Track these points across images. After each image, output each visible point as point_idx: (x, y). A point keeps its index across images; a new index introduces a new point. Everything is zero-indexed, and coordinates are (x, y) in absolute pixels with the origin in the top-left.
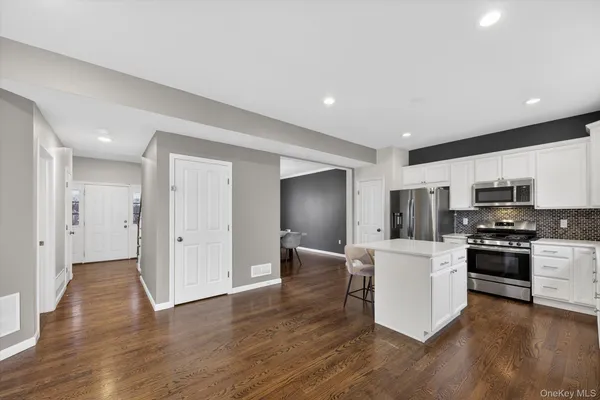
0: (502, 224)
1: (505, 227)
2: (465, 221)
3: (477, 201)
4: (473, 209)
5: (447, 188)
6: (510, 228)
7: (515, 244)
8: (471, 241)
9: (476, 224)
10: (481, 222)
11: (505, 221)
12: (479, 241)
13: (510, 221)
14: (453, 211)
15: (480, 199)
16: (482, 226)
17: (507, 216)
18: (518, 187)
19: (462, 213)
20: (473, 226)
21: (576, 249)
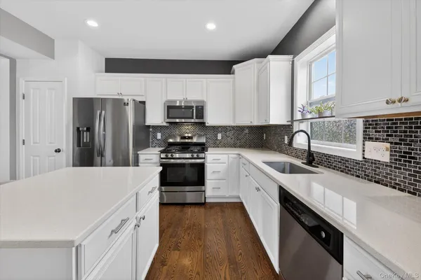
0: (185, 138)
1: (187, 141)
2: (159, 136)
3: (168, 117)
4: (165, 124)
5: (144, 103)
6: (190, 141)
7: (195, 155)
8: (163, 156)
9: (167, 139)
10: (170, 137)
11: (186, 135)
12: (169, 156)
13: (190, 135)
14: (149, 127)
15: (170, 116)
16: (171, 140)
17: (188, 131)
18: (197, 107)
19: (157, 128)
20: (165, 140)
21: (230, 156)
